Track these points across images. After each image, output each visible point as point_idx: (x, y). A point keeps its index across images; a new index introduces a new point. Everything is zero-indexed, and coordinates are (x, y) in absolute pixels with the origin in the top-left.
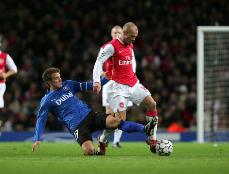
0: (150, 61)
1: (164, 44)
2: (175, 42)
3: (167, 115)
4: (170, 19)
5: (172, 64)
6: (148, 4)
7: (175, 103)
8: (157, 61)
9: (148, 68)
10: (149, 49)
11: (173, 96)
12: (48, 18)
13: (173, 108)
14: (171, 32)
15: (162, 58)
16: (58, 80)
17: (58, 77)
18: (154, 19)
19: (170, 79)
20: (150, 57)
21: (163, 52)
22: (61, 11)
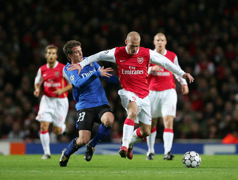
0: (204, 68)
1: (219, 50)
2: (230, 47)
3: (222, 125)
4: (225, 23)
5: (227, 71)
6: (202, 7)
7: (230, 113)
8: (211, 67)
9: (201, 75)
10: (203, 55)
11: (228, 105)
12: (95, 22)
13: (228, 118)
14: (226, 37)
15: (216, 65)
16: (78, 54)
17: (78, 51)
18: (208, 23)
19: (225, 87)
20: (204, 63)
21: (218, 59)
22: (110, 15)
